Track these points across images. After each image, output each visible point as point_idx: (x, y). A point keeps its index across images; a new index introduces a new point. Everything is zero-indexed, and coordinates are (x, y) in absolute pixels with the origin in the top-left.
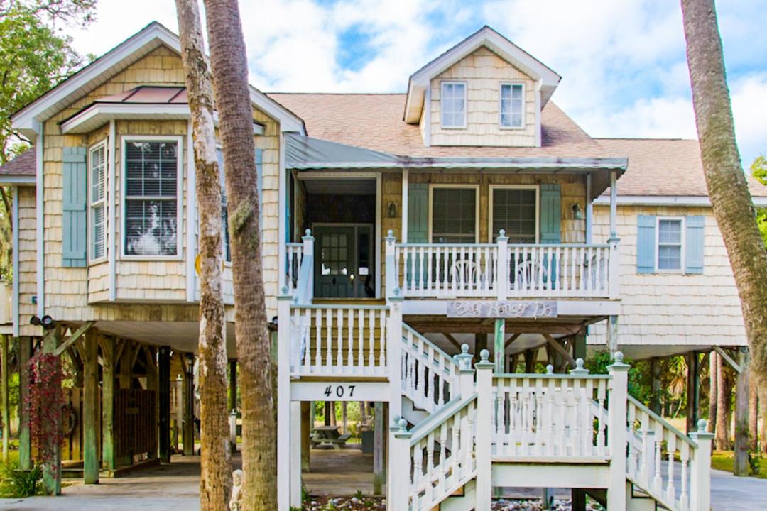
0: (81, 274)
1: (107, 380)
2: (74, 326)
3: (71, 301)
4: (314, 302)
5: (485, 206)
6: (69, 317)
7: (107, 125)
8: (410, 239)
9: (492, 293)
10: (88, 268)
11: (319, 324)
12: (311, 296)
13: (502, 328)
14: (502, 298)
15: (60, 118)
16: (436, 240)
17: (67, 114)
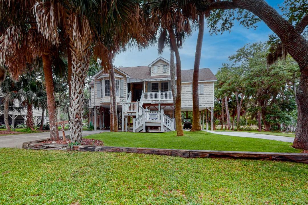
0: (99, 99)
1: (104, 114)
2: (99, 106)
3: (98, 103)
4: (131, 102)
5: (160, 86)
6: (98, 105)
7: (103, 78)
8: (145, 92)
9: (158, 100)
10: (100, 98)
11: (131, 105)
12: (131, 101)
13: (160, 105)
14: (160, 100)
15: (97, 77)
16: (152, 91)
17: (98, 77)
